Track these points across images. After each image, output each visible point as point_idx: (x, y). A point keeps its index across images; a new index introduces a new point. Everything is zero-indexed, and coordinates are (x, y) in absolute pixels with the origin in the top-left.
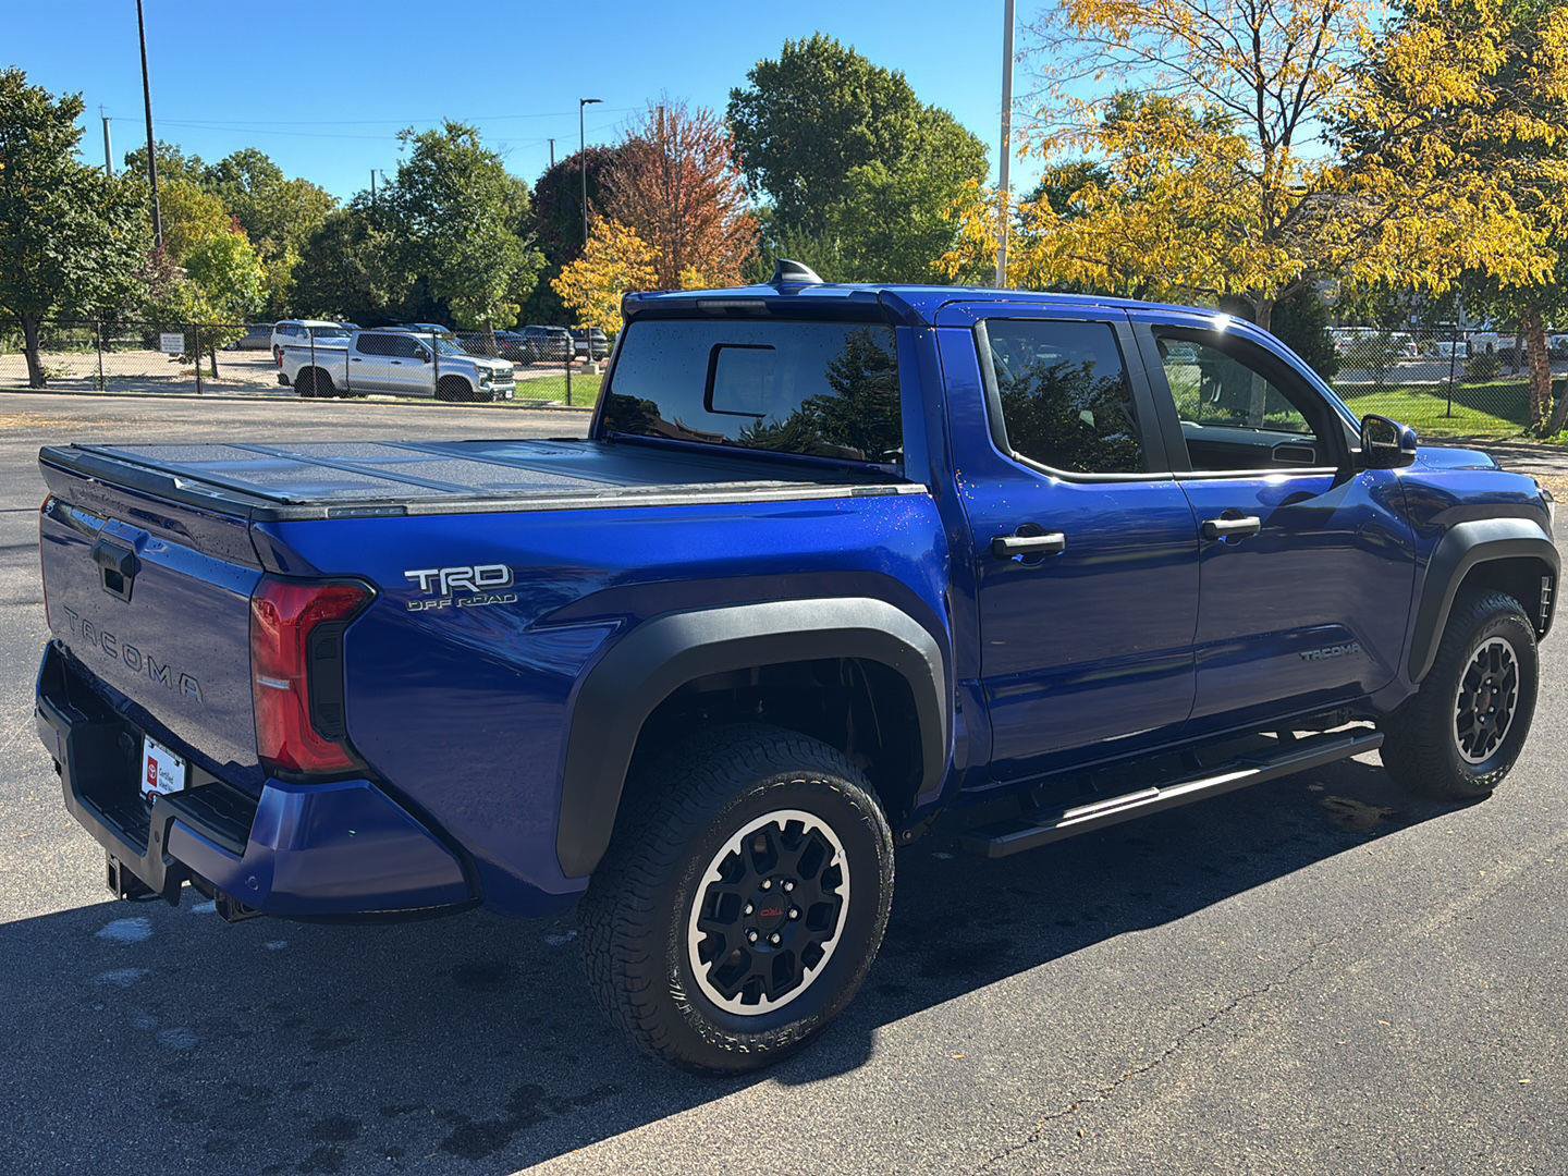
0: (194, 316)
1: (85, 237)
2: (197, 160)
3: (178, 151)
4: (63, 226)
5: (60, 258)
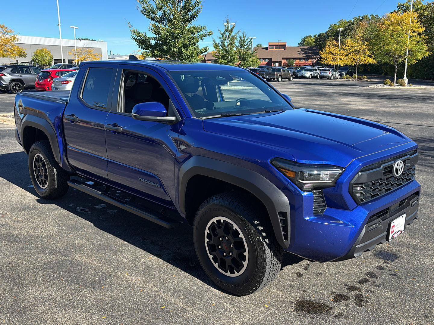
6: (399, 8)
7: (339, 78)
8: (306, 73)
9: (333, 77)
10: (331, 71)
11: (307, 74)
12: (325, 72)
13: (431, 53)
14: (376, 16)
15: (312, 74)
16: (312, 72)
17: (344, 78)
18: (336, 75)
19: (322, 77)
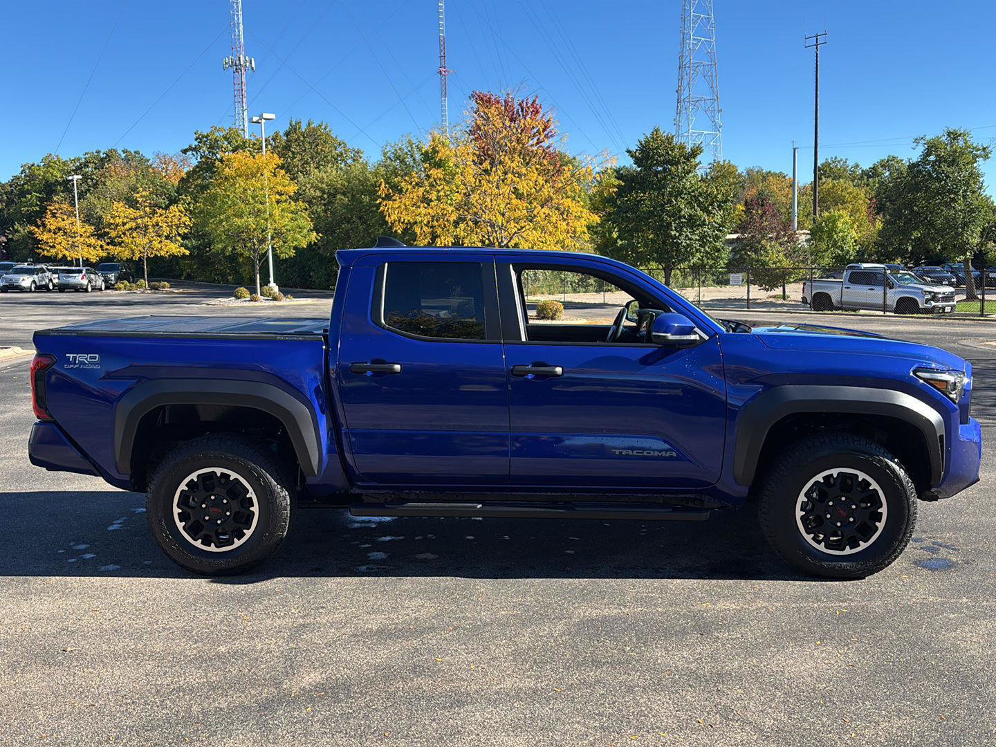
0: (774, 263)
1: (692, 222)
2: (857, 166)
3: (846, 162)
4: (680, 217)
5: (678, 234)
6: (199, 142)
7: (103, 289)
8: (22, 278)
9: (92, 286)
10: (84, 272)
11: (23, 280)
12: (71, 275)
13: (321, 235)
14: (135, 152)
15: (37, 280)
16: (35, 276)
17: (120, 289)
18: (96, 282)
19: (62, 288)
